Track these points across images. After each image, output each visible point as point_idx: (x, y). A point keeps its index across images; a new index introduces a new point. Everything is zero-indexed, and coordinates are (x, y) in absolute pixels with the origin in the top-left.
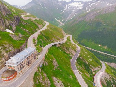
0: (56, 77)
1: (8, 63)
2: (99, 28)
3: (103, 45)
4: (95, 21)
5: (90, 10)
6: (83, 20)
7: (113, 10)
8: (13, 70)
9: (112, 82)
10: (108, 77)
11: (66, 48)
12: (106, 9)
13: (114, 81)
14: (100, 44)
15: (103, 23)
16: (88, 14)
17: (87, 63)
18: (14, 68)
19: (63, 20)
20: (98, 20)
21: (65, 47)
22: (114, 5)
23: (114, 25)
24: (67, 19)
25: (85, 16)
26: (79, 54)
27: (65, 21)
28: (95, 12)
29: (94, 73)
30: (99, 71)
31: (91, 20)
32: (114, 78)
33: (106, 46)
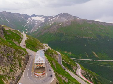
0: (60, 74)
1: (37, 62)
2: (62, 38)
3: (68, 52)
4: (58, 32)
5: (52, 23)
6: (48, 32)
7: (70, 24)
8: (41, 67)
9: (87, 76)
10: (84, 72)
11: (51, 54)
12: (65, 23)
13: (87, 75)
14: (66, 51)
15: (64, 34)
16: (52, 27)
17: (69, 64)
18: (43, 65)
19: (27, 32)
20: (61, 32)
21: (49, 53)
22: (70, 20)
23: (73, 35)
24: (31, 31)
25: (49, 28)
26: (61, 58)
27: (30, 33)
28: (57, 25)
29: (75, 71)
30: (78, 69)
31: (55, 31)
32: (87, 72)
33: (70, 52)
